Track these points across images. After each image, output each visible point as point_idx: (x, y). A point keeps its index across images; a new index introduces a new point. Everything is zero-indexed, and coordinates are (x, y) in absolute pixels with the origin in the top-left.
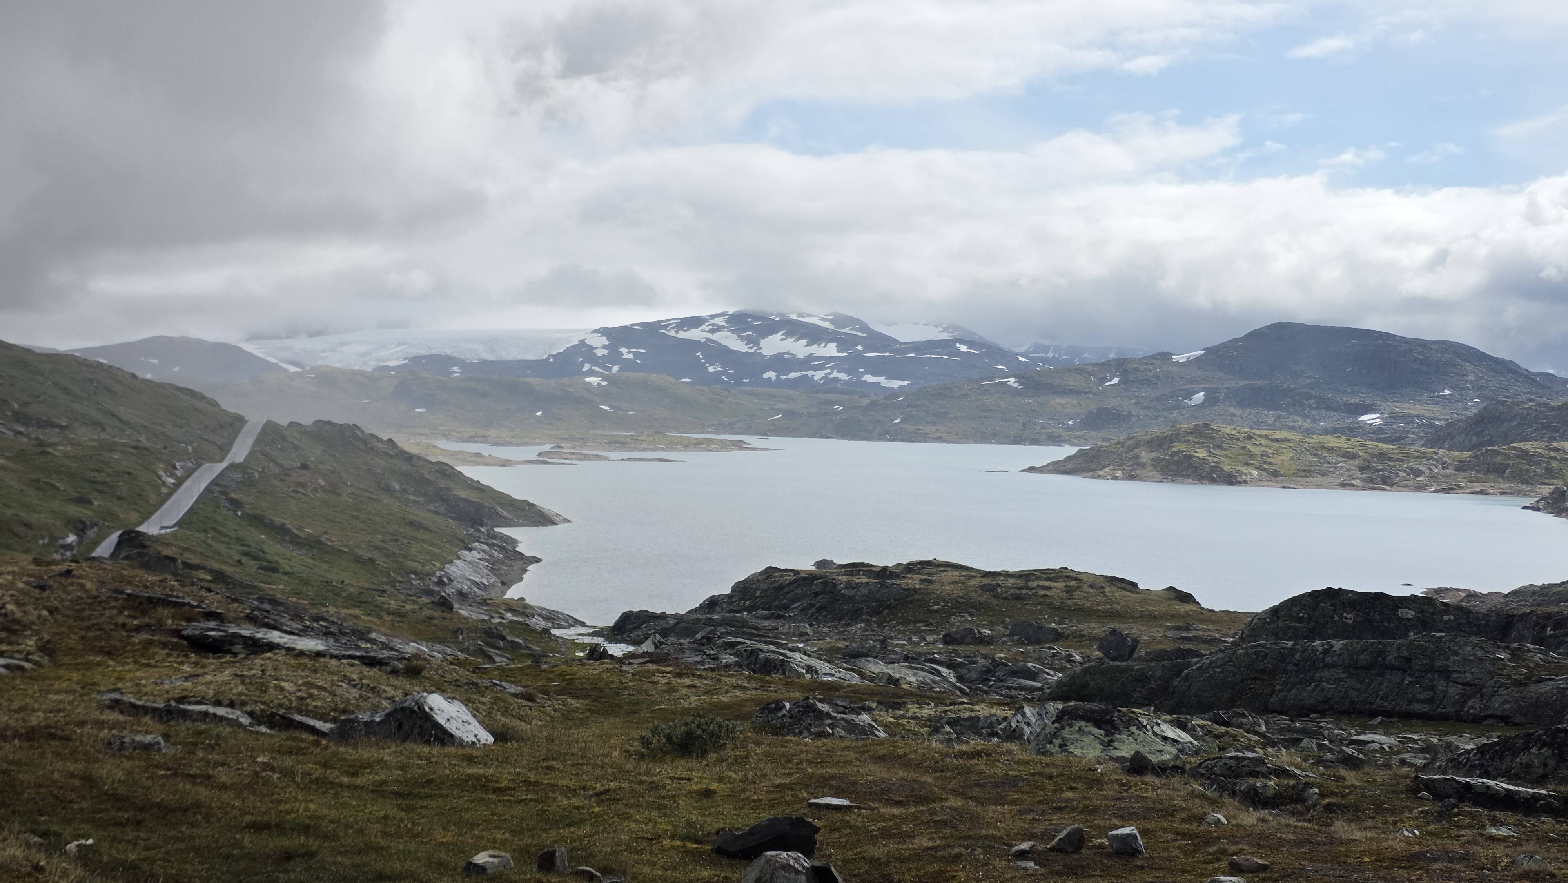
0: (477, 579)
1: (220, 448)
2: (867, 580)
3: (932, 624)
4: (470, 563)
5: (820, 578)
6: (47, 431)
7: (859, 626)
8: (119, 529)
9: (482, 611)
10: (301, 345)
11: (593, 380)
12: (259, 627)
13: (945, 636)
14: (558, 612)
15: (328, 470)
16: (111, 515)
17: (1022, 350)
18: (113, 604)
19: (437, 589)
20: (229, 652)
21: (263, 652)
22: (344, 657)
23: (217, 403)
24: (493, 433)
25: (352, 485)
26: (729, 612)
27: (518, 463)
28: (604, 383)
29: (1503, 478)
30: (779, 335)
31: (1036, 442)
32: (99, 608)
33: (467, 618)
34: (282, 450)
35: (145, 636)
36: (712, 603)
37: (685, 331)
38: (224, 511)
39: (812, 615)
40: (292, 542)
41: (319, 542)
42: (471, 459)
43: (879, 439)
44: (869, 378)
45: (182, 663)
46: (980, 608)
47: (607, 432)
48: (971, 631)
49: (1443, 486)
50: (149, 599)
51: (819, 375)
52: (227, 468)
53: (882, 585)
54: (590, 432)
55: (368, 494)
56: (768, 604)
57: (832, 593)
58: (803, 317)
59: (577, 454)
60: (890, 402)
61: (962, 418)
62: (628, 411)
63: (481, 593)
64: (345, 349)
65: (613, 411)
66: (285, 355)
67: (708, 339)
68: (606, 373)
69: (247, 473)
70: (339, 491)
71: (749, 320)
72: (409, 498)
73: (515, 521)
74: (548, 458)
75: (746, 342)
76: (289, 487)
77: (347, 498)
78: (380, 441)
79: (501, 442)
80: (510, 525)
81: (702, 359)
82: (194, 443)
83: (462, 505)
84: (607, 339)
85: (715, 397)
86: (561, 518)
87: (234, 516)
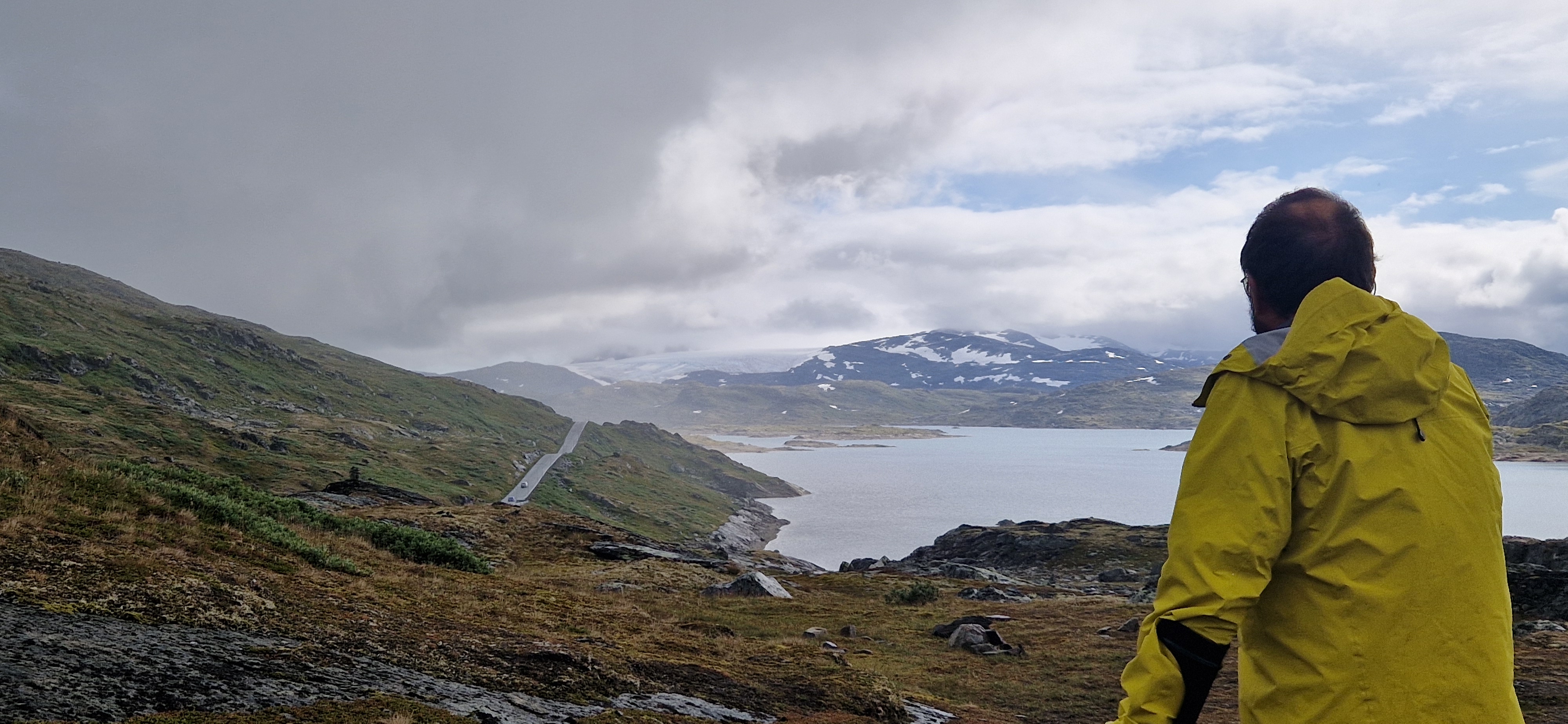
0: (743, 537)
1: (556, 443)
2: (1039, 534)
3: (1090, 567)
4: (738, 525)
5: (1001, 533)
6: (434, 433)
7: (1033, 568)
9: (748, 560)
10: (611, 366)
11: (825, 386)
12: (636, 544)
13: (1101, 575)
15: (633, 457)
16: (481, 493)
17: (1158, 355)
18: (547, 531)
19: (714, 544)
20: (620, 559)
21: (642, 559)
22: (691, 562)
23: (552, 409)
24: (750, 428)
25: (650, 468)
26: (933, 559)
27: (770, 450)
28: (832, 388)
29: (1558, 448)
30: (966, 349)
31: (1170, 427)
32: (538, 533)
34: (599, 443)
35: (569, 550)
36: (920, 553)
37: (893, 347)
38: (560, 489)
39: (997, 560)
40: (609, 511)
41: (628, 510)
42: (737, 447)
43: (1047, 427)
44: (1037, 380)
46: (1127, 554)
47: (836, 426)
48: (1120, 571)
49: (1508, 456)
50: (568, 527)
51: (997, 378)
52: (562, 457)
53: (1050, 537)
54: (824, 426)
55: (662, 475)
56: (962, 552)
57: (1012, 543)
58: (984, 333)
59: (814, 442)
60: (1054, 398)
61: (1112, 409)
62: (851, 409)
63: (746, 546)
64: (643, 368)
65: (840, 409)
66: (599, 373)
67: (911, 353)
68: (834, 380)
69: (575, 461)
70: (641, 473)
71: (942, 337)
72: (692, 477)
73: (770, 494)
74: (793, 446)
75: (941, 354)
76: (606, 470)
77: (647, 478)
78: (669, 435)
79: (757, 435)
80: (766, 496)
81: (907, 368)
82: (537, 439)
83: (730, 482)
84: (834, 355)
85: (919, 397)
86: (803, 491)
87: (568, 492)
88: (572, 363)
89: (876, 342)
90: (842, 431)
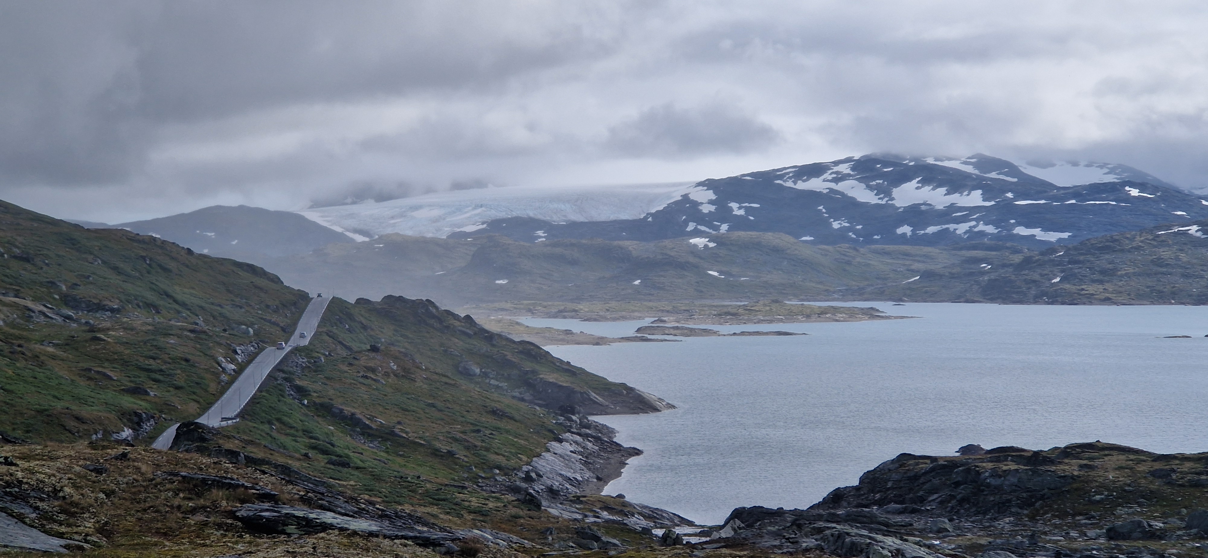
0: (569, 475)
1: (283, 330)
2: (1016, 467)
3: (1094, 517)
4: (561, 456)
5: (962, 465)
6: (98, 315)
7: (1007, 520)
8: (177, 422)
9: (574, 510)
10: (369, 211)
11: (699, 242)
12: (314, 508)
13: (1109, 530)
14: (661, 510)
15: (401, 352)
16: (167, 407)
17: (1205, 192)
18: (168, 486)
19: (524, 485)
20: (283, 532)
21: (316, 533)
22: (397, 537)
23: (279, 279)
24: (584, 307)
25: (427, 369)
26: (857, 506)
27: (614, 340)
28: (712, 245)
30: (914, 183)
32: (154, 491)
33: (558, 517)
34: (349, 330)
35: (200, 517)
36: (837, 497)
37: (804, 181)
38: (289, 400)
39: (952, 508)
40: (363, 434)
41: (393, 433)
42: (561, 337)
43: (1035, 303)
44: (1022, 231)
45: (236, 543)
46: (1151, 498)
47: (716, 302)
48: (1139, 524)
50: (204, 481)
51: (962, 228)
52: (291, 352)
53: (1034, 472)
54: (697, 303)
55: (444, 379)
56: (901, 496)
57: (976, 482)
58: (942, 161)
59: (682, 328)
60: (1046, 258)
61: (1134, 274)
62: (741, 277)
63: (574, 489)
64: (417, 214)
65: (723, 277)
66: (351, 223)
67: (831, 190)
68: (714, 232)
69: (312, 357)
70: (413, 376)
71: (878, 166)
72: (491, 382)
73: (612, 408)
74: (649, 334)
75: (875, 192)
76: (359, 372)
77: (422, 384)
78: (456, 318)
79: (593, 317)
80: (606, 412)
81: (826, 213)
82: (255, 324)
83: (550, 391)
84: (714, 193)
85: (843, 257)
86: (664, 403)
87: (300, 405)
88: (311, 207)
89: (778, 173)
90: (725, 310)
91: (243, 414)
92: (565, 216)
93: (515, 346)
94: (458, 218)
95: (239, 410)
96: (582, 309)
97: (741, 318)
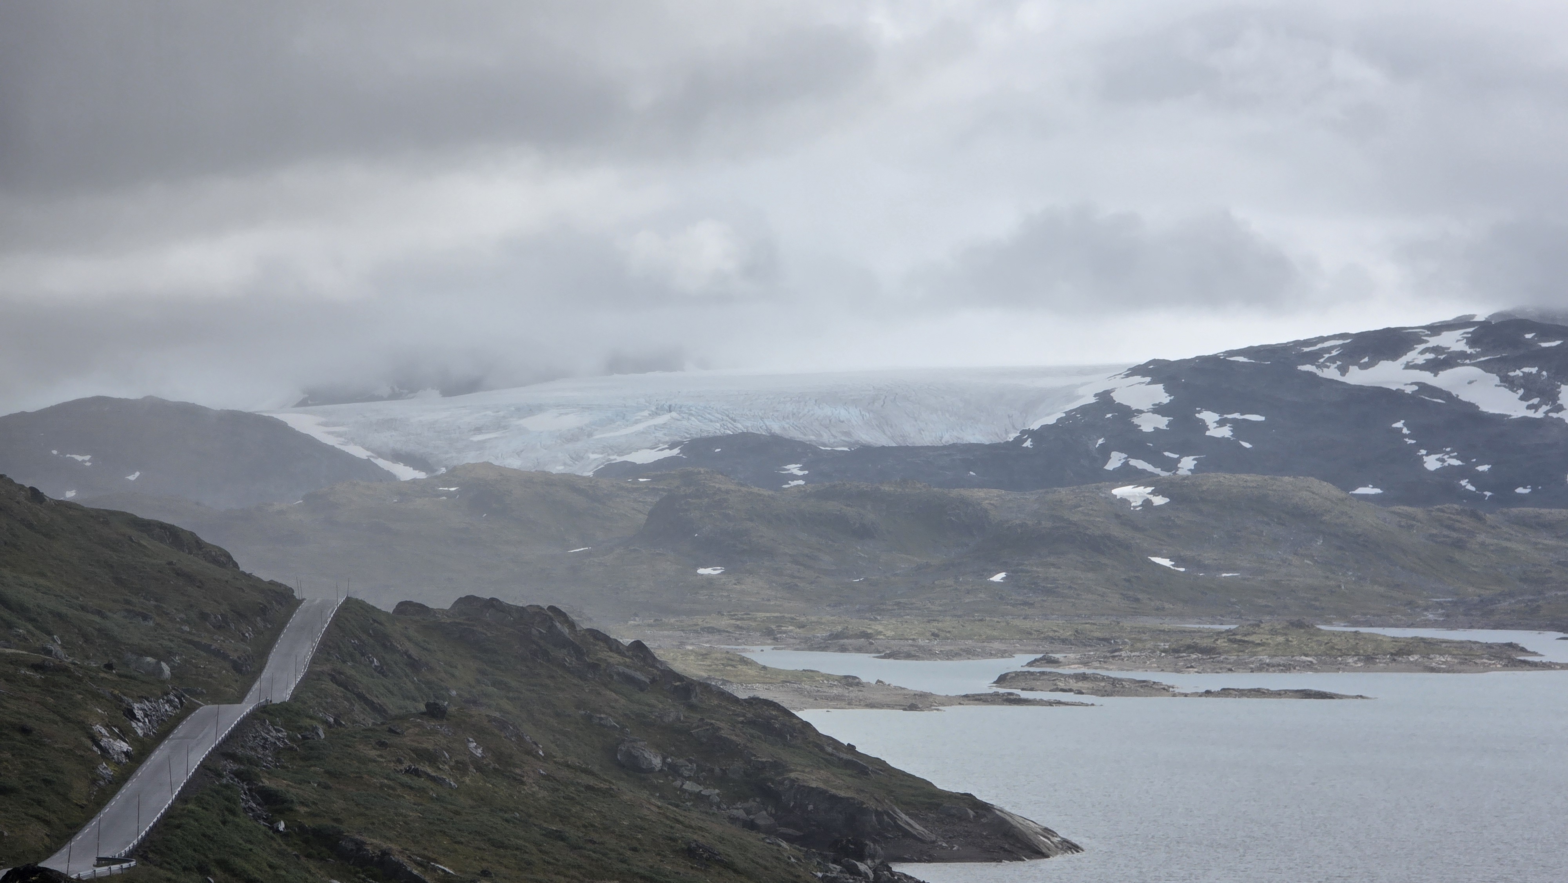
1: (237, 667)
10: (426, 415)
11: (1133, 494)
15: (491, 719)
23: (229, 557)
24: (885, 628)
25: (548, 757)
27: (949, 701)
28: (1159, 501)
34: (381, 671)
37: (1364, 367)
38: (245, 821)
42: (835, 691)
47: (1169, 624)
52: (252, 716)
54: (1127, 623)
55: (586, 780)
59: (1094, 678)
62: (1221, 570)
64: (531, 423)
65: (1182, 570)
66: (389, 439)
67: (1423, 387)
68: (1164, 474)
69: (299, 728)
70: (518, 771)
71: (1528, 336)
72: (685, 787)
73: (943, 848)
74: (1023, 689)
75: (1521, 392)
76: (400, 761)
77: (536, 789)
78: (614, 647)
79: (906, 649)
80: (930, 856)
81: (1409, 436)
82: (175, 655)
83: (811, 807)
84: (1167, 390)
85: (1446, 532)
86: (1055, 840)
87: (271, 833)
88: (303, 403)
89: (1306, 350)
90: (1189, 641)
91: (141, 852)
92: (847, 434)
93: (739, 709)
94: (620, 433)
95: (135, 842)
96: (880, 633)
97: (1222, 658)
